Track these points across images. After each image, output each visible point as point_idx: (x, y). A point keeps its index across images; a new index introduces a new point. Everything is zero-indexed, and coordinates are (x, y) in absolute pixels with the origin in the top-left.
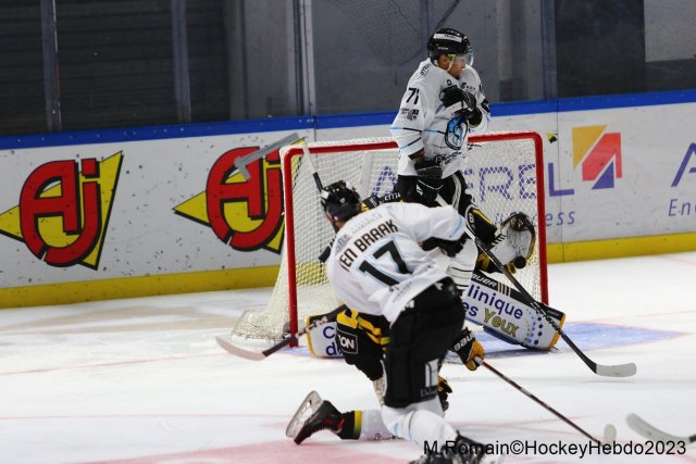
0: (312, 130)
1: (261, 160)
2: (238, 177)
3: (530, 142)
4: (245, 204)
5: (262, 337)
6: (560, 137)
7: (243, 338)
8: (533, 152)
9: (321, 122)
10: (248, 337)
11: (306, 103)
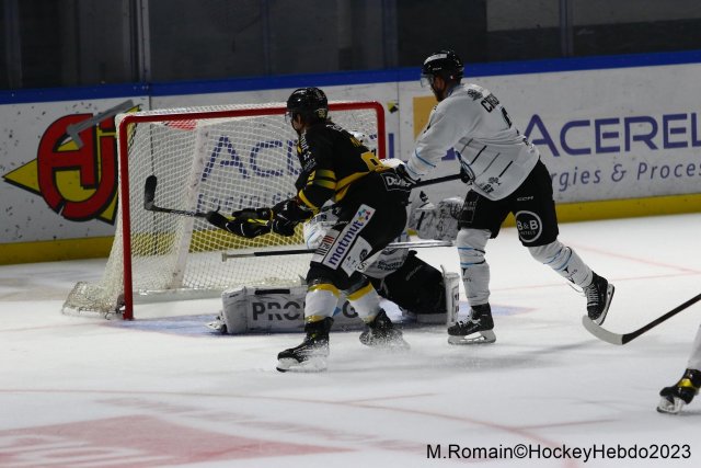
0: (147, 98)
1: (94, 128)
2: (70, 144)
3: (372, 113)
4: (78, 173)
5: (96, 309)
6: (401, 107)
7: (75, 311)
8: (375, 122)
9: (156, 88)
10: (80, 309)
11: (141, 70)
